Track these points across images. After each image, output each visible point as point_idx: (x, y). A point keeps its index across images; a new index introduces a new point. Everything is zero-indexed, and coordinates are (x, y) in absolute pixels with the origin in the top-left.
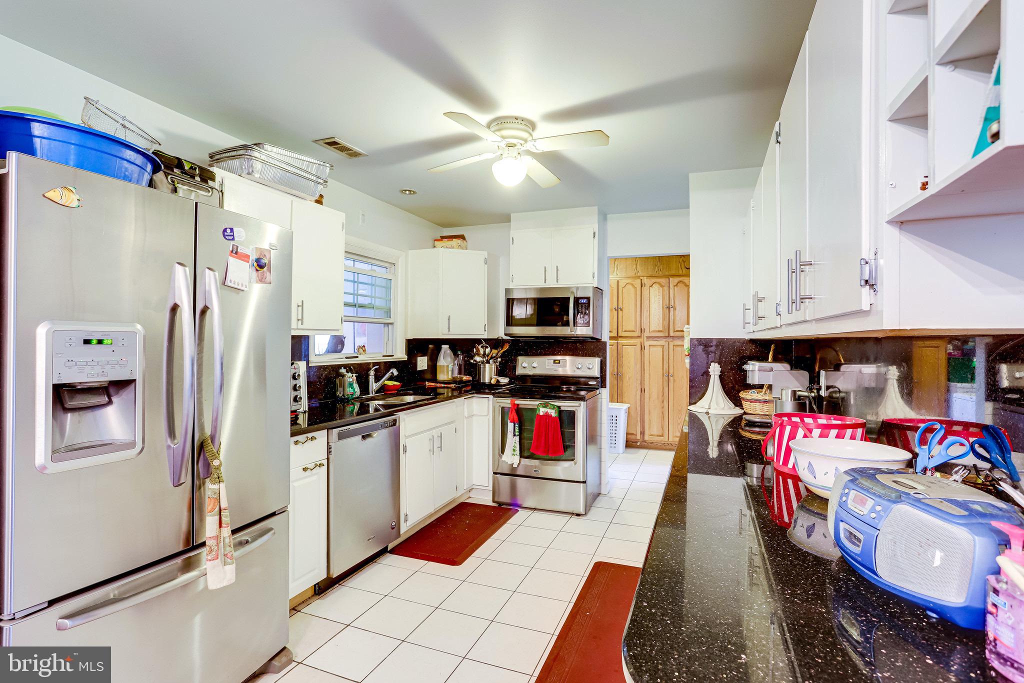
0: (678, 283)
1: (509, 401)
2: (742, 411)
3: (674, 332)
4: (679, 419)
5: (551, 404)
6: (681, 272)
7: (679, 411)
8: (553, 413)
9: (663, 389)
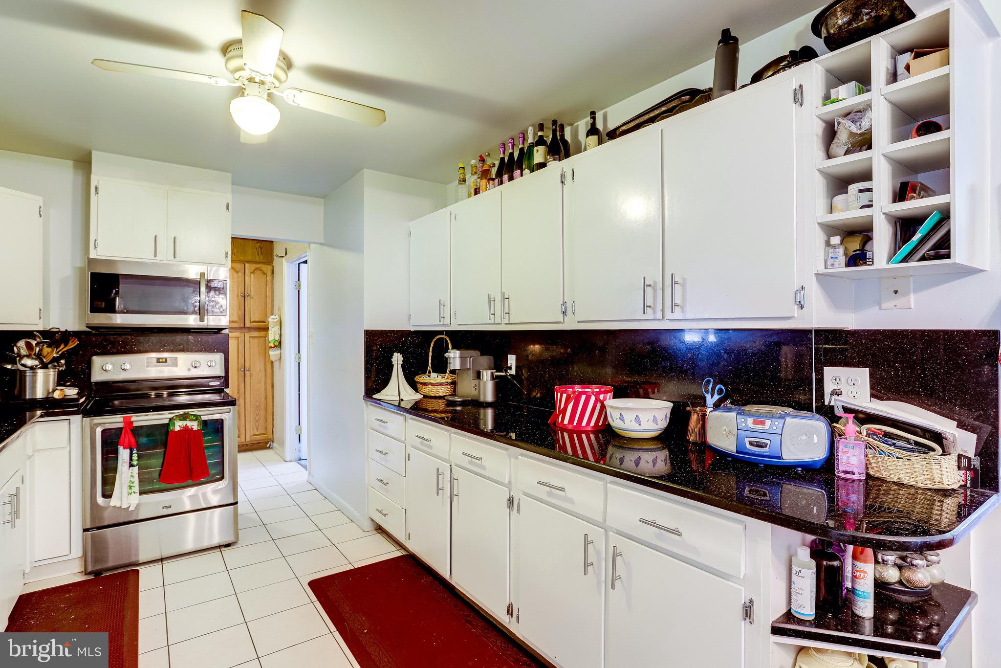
0: (255, 270)
1: (122, 420)
2: (421, 397)
3: (251, 322)
4: (257, 415)
5: (192, 415)
6: (257, 259)
7: (257, 407)
8: (195, 426)
9: (239, 385)
